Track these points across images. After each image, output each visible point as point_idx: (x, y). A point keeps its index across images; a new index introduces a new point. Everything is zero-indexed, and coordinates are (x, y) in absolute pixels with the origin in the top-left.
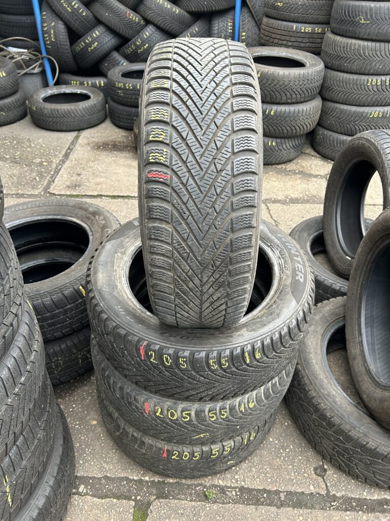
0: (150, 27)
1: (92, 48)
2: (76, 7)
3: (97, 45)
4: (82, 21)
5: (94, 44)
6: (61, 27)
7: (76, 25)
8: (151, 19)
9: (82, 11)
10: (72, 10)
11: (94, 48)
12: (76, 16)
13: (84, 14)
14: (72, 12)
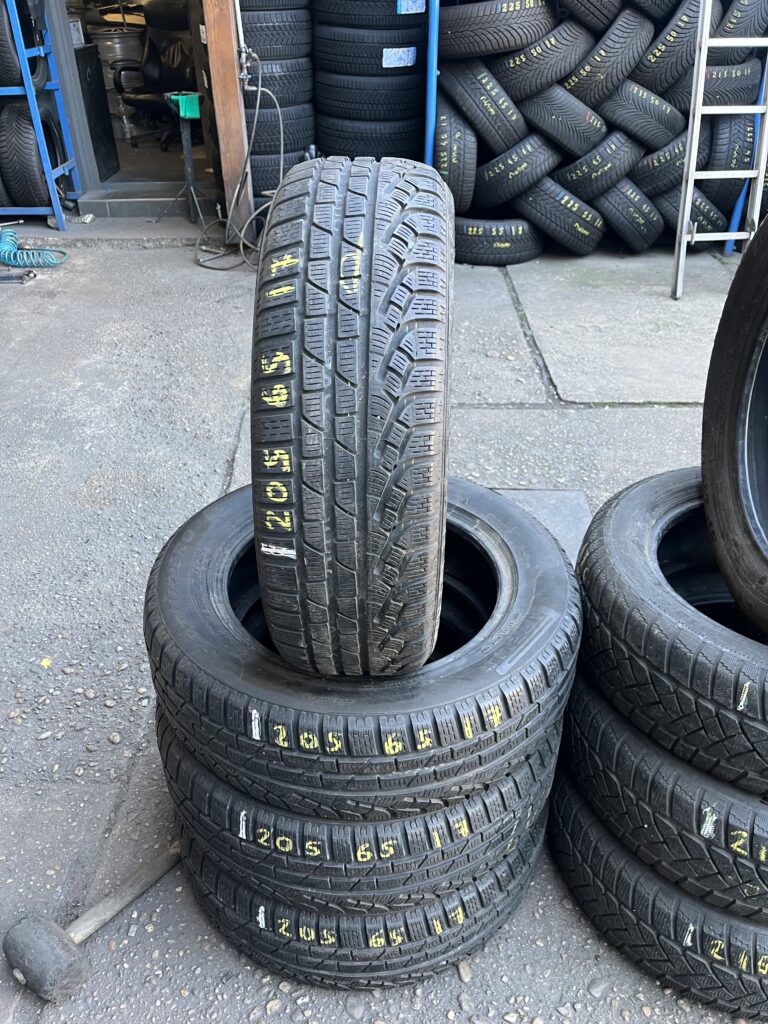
0: (618, 136)
1: (517, 173)
2: (503, 107)
3: (526, 168)
4: (507, 130)
5: (520, 166)
6: (471, 140)
7: (495, 138)
8: (623, 124)
9: (512, 114)
10: (496, 112)
11: (521, 172)
12: (502, 120)
13: (514, 118)
14: (497, 115)
